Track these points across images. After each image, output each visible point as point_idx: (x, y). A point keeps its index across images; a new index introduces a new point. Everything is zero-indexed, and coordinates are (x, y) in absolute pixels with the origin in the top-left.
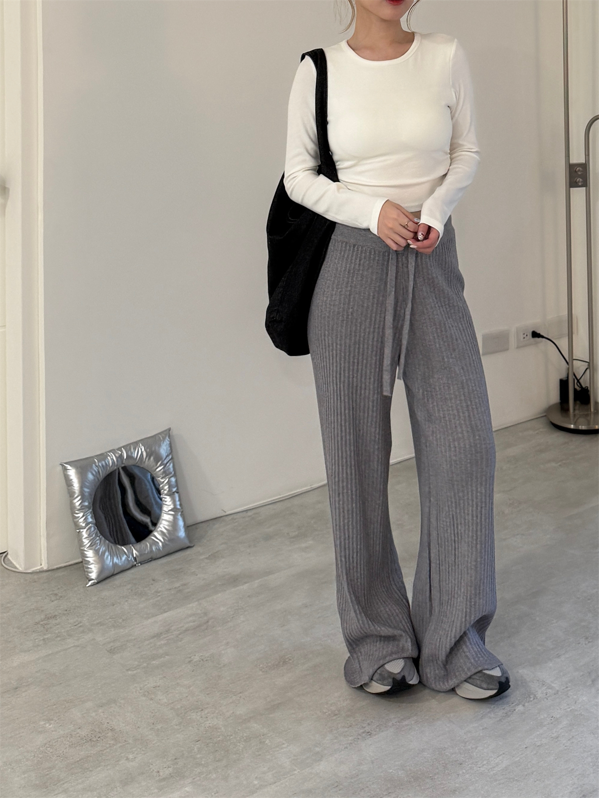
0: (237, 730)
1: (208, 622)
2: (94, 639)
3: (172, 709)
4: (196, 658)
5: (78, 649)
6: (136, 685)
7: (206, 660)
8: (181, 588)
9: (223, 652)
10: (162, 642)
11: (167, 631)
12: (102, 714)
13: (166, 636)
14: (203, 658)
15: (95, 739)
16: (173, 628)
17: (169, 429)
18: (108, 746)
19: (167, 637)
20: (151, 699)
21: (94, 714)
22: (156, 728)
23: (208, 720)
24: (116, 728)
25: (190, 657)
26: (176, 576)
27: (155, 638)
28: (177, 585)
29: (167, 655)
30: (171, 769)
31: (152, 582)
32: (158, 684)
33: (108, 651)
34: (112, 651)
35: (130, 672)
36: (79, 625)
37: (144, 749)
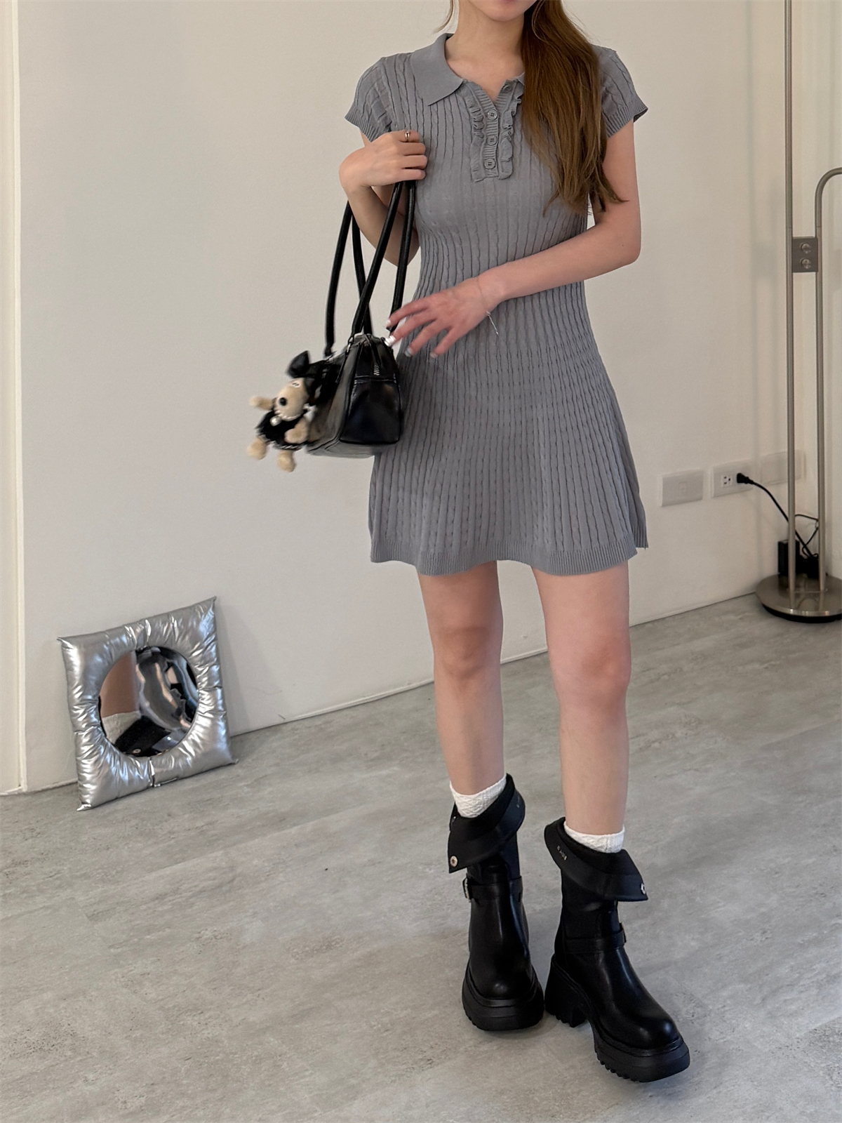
0: (245, 1045)
1: (232, 881)
2: (73, 899)
3: (161, 1008)
4: (208, 934)
5: (49, 911)
6: (117, 970)
7: (221, 938)
8: (204, 828)
9: (246, 927)
10: (166, 908)
11: (176, 892)
12: (63, 1011)
13: (171, 898)
14: (216, 933)
15: (46, 1048)
16: (183, 888)
17: (214, 599)
18: (63, 1058)
19: (173, 900)
20: (135, 992)
21: (52, 1010)
22: (134, 1036)
23: (207, 1028)
24: (78, 1033)
25: (199, 933)
26: (202, 809)
27: (157, 902)
28: (199, 824)
29: (169, 928)
30: (143, 1099)
31: (166, 817)
32: (148, 971)
33: (88, 917)
34: (94, 917)
35: (112, 950)
36: (56, 877)
37: (111, 1067)
